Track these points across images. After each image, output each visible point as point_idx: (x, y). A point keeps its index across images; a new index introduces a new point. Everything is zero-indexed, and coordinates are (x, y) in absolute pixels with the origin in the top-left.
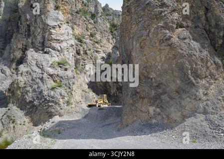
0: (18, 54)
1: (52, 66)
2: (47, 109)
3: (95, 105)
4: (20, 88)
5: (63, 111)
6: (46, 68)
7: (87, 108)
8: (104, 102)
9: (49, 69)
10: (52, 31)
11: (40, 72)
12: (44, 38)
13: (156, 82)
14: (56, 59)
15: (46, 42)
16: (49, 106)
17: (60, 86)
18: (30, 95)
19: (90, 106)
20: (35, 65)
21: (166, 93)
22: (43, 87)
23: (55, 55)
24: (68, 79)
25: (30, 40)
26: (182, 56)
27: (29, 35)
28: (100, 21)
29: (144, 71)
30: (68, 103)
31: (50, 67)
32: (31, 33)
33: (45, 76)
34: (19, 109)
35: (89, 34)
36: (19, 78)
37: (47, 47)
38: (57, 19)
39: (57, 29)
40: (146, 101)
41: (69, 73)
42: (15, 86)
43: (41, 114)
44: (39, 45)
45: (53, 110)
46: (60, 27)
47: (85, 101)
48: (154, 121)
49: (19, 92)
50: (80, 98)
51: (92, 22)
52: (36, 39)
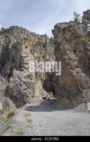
0: (9, 71)
1: (25, 78)
2: (23, 100)
3: (46, 98)
4: (11, 89)
5: (30, 101)
6: (22, 79)
7: (42, 99)
8: (51, 96)
9: (23, 79)
10: (24, 59)
11: (20, 81)
12: (20, 63)
13: (68, 90)
14: (27, 74)
15: (21, 65)
16: (24, 98)
17: (29, 88)
18: (15, 92)
19: (44, 98)
20: (17, 77)
21: (71, 95)
22: (21, 89)
23: (26, 72)
24: (32, 84)
25: (14, 64)
26: (77, 80)
27: (13, 62)
28: (48, 48)
29: (63, 86)
30: (33, 97)
31: (24, 78)
32: (14, 60)
33: (22, 83)
34: (10, 100)
35: (42, 56)
36: (10, 84)
37: (22, 67)
38: (27, 53)
39: (26, 58)
40: (65, 97)
41: (33, 81)
42: (9, 88)
43: (20, 102)
44: (18, 66)
45: (26, 100)
46: (28, 57)
47: (41, 96)
48: (67, 106)
49: (10, 91)
50: (39, 94)
51: (44, 49)
52: (17, 64)
